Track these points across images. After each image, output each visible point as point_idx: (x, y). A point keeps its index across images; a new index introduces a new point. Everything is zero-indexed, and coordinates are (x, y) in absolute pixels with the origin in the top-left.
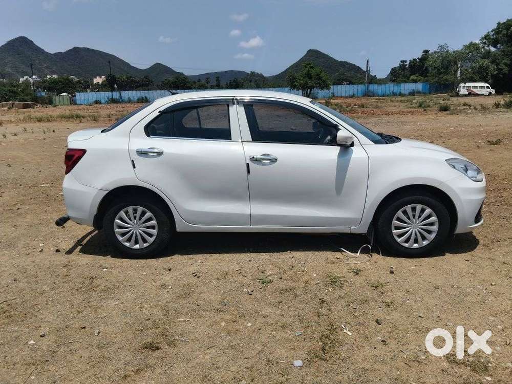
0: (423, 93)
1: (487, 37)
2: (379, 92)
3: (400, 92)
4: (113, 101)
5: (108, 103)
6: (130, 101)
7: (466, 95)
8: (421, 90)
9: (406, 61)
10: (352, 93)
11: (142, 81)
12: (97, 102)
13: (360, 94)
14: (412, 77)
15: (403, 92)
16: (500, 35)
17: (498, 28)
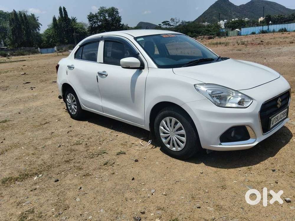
4: (263, 32)
5: (260, 33)
6: (274, 31)
11: (289, 18)
12: (253, 33)
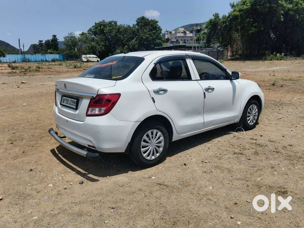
0: (60, 60)
1: (90, 30)
2: (33, 59)
3: (46, 60)
7: (86, 62)
8: (58, 58)
9: (42, 41)
10: (14, 60)
13: (20, 61)
14: (49, 51)
15: (47, 59)
16: (98, 30)
17: (96, 26)
